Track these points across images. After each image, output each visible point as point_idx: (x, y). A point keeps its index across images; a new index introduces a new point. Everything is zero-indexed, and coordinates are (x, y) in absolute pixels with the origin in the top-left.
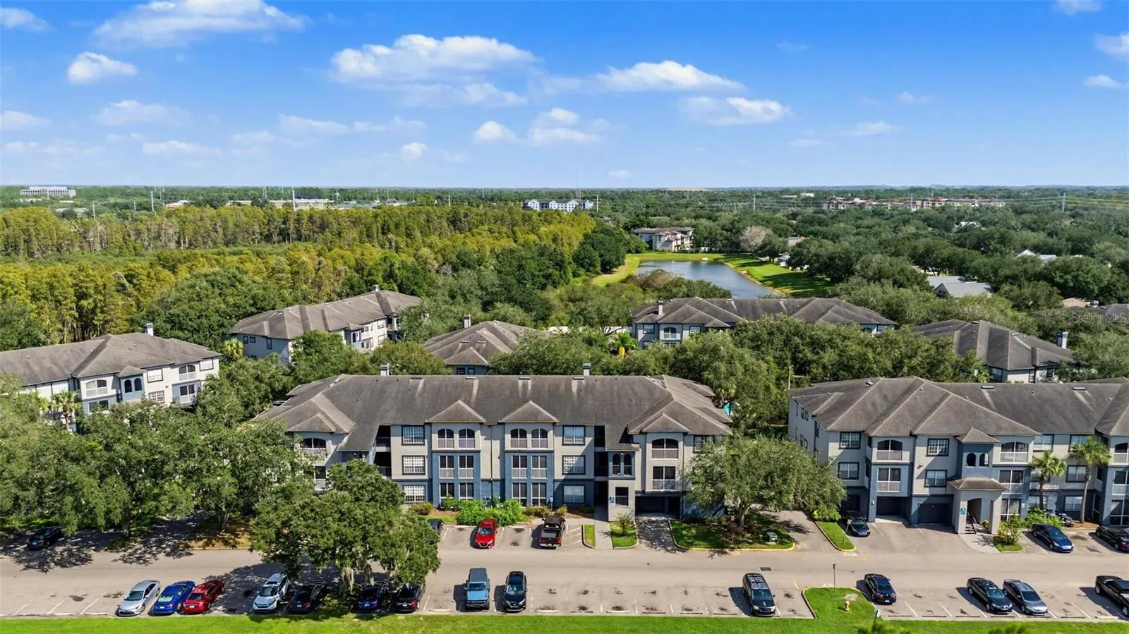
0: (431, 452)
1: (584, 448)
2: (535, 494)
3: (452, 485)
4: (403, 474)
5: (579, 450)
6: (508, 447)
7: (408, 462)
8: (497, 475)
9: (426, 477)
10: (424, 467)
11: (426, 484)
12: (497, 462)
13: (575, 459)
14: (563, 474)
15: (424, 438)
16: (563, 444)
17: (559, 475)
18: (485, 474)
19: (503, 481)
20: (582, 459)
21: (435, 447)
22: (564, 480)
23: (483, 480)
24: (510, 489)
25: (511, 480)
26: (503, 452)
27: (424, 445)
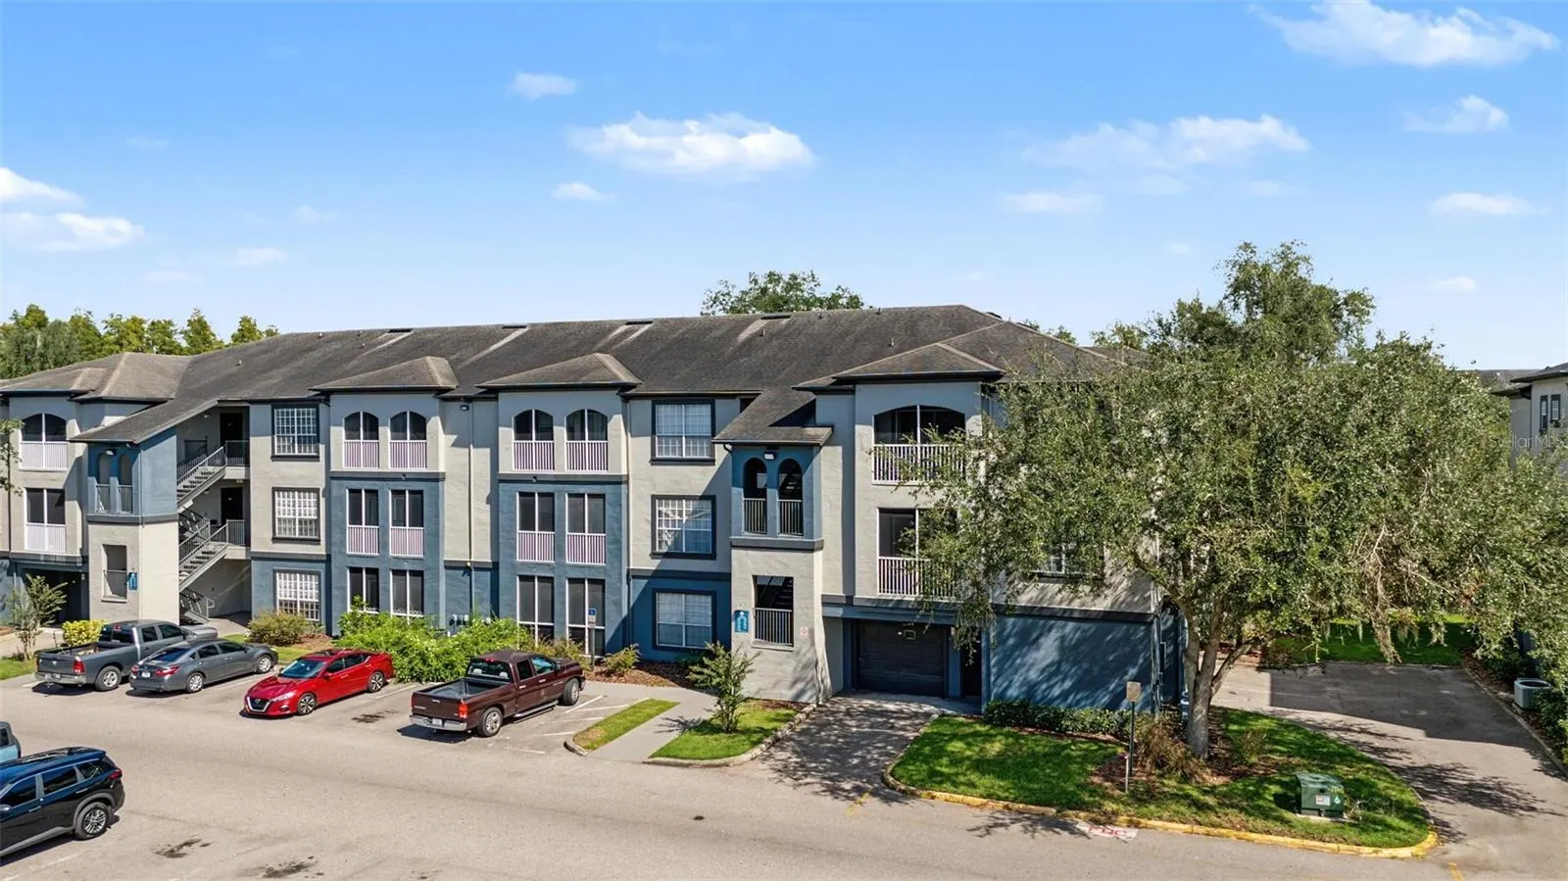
0: (332, 477)
1: (712, 471)
2: (577, 615)
3: (373, 572)
4: (275, 540)
5: (698, 480)
6: (509, 466)
7: (286, 507)
8: (482, 554)
9: (320, 550)
10: (317, 522)
11: (321, 568)
12: (483, 514)
13: (687, 507)
14: (654, 555)
15: (317, 440)
16: (654, 461)
17: (641, 557)
18: (453, 549)
19: (494, 568)
20: (709, 503)
21: (340, 465)
22: (657, 574)
23: (450, 566)
24: (514, 593)
25: (514, 565)
26: (498, 480)
27: (316, 458)
